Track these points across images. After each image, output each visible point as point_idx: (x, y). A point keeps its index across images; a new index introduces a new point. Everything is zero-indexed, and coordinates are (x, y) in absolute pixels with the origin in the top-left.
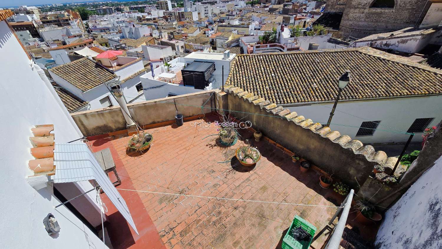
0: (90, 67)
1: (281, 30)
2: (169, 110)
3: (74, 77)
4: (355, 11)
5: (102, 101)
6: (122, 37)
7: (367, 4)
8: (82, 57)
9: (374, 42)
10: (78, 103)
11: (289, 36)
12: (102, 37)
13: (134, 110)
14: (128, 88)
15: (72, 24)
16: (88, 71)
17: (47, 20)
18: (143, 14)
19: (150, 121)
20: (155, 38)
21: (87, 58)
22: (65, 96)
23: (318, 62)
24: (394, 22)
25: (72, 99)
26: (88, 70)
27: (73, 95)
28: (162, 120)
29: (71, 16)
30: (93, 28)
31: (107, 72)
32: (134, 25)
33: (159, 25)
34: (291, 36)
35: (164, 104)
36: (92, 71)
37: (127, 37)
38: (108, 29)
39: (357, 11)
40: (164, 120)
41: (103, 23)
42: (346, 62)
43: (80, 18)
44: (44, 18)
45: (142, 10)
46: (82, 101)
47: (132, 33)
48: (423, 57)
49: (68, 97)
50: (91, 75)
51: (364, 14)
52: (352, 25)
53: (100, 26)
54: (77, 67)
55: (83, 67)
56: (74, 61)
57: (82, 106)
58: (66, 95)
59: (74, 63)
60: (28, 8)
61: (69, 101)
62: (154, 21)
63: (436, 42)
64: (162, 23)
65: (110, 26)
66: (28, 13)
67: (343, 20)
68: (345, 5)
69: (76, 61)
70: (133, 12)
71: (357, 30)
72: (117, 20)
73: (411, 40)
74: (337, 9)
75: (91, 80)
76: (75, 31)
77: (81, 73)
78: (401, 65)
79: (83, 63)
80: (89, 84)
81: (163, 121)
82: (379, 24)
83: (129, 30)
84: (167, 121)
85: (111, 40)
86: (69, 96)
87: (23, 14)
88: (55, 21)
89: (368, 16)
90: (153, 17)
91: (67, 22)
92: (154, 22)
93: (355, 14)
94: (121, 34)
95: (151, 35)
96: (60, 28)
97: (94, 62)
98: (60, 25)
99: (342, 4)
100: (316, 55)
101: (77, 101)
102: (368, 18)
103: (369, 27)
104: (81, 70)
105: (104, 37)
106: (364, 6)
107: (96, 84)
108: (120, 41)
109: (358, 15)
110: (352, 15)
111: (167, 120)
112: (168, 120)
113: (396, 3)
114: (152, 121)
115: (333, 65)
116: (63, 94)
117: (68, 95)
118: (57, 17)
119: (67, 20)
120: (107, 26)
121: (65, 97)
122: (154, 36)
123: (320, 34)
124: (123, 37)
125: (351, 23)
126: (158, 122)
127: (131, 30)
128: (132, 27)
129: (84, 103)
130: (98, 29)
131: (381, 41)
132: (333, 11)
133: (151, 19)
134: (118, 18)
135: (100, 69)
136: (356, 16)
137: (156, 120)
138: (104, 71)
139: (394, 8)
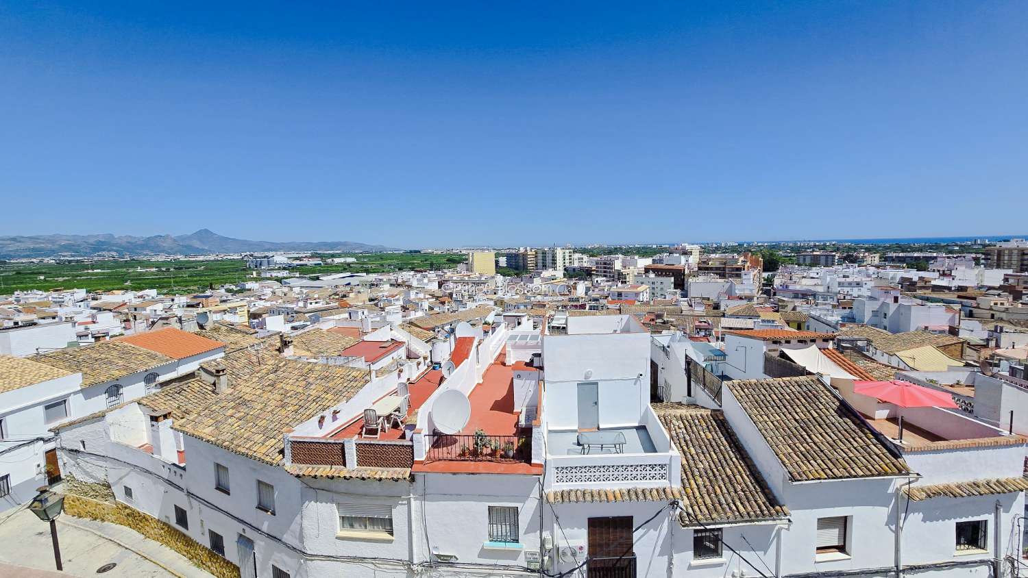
0: (821, 407)
3: (775, 423)
5: (824, 523)
6: (849, 318)
8: (803, 372)
10: (761, 499)
12: (794, 309)
14: (924, 520)
15: (744, 277)
16: (814, 418)
17: (708, 266)
18: (922, 274)
20: (969, 343)
21: (818, 380)
22: (734, 459)
25: (748, 476)
26: (815, 415)
27: (754, 466)
29: (748, 264)
30: (780, 288)
31: (874, 441)
32: (896, 299)
33: (978, 307)
36: (828, 421)
37: (866, 320)
38: (814, 295)
41: (804, 281)
43: (761, 269)
44: (704, 262)
45: (920, 264)
46: (773, 501)
47: (885, 314)
49: (740, 467)
50: (821, 434)
53: (798, 287)
54: (788, 397)
55: (803, 401)
56: (784, 378)
57: (771, 515)
58: (737, 459)
59: (783, 385)
60: (688, 247)
61: (742, 480)
62: (961, 294)
64: (996, 304)
65: (820, 289)
66: (686, 253)
69: (788, 378)
70: (892, 267)
72: (843, 280)
75: (822, 451)
76: (744, 289)
77: (797, 417)
79: (805, 389)
80: (812, 462)
83: (878, 307)
85: (817, 319)
86: (743, 464)
87: (678, 255)
88: (717, 269)
90: (954, 284)
91: (737, 272)
92: (959, 297)
94: (847, 311)
95: (953, 331)
96: (722, 280)
97: (835, 397)
98: (722, 276)
101: (760, 493)
104: (798, 410)
105: (798, 309)
107: (835, 470)
108: (843, 325)
116: (731, 452)
117: (741, 462)
118: (725, 264)
119: (739, 269)
120: (813, 289)
121: (734, 462)
122: (964, 335)
124: (851, 319)
127: (885, 308)
128: (890, 301)
129: (778, 508)
130: (791, 290)
133: (949, 289)
134: (844, 277)
135: (853, 426)
138: (865, 434)
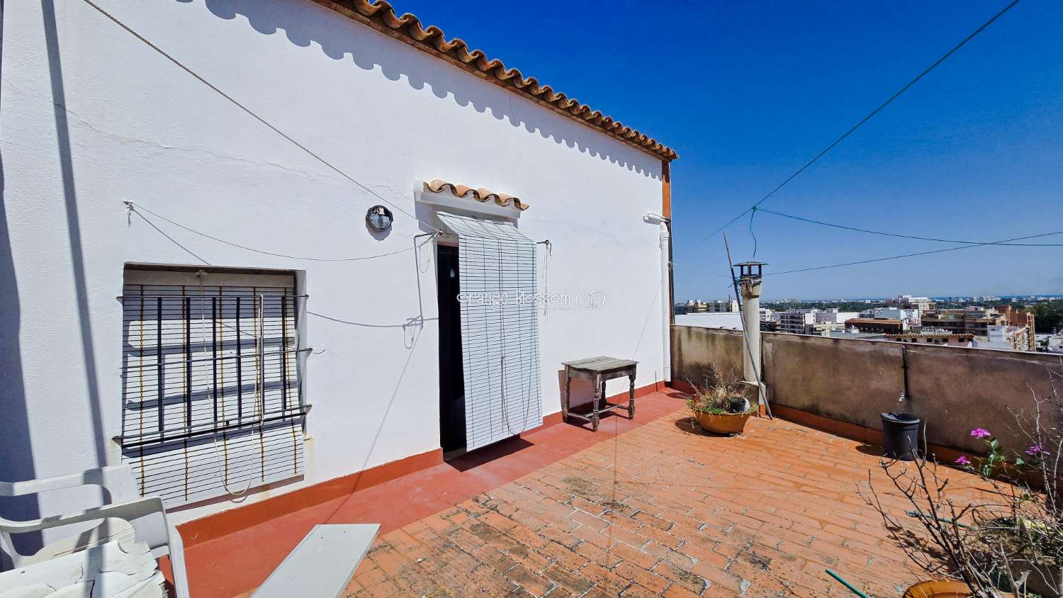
2: (875, 384)
13: (773, 349)
15: (991, 333)
17: (936, 320)
19: (805, 401)
28: (843, 412)
29: (1002, 319)
35: (862, 355)
40: (848, 415)
43: (1029, 327)
44: (931, 316)
60: (912, 300)
66: (907, 306)
81: (844, 419)
84: (857, 425)
87: (895, 309)
88: (951, 324)
91: (982, 329)
111: (860, 422)
112: (864, 421)
114: (811, 403)
118: (963, 318)
119: (984, 325)
126: (829, 415)
137: (825, 406)
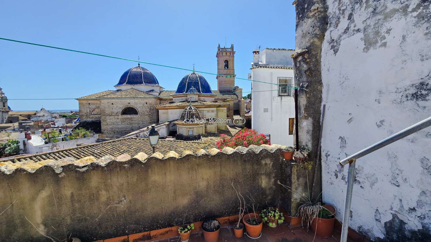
1: (26, 138)
4: (111, 118)
7: (118, 112)
9: (138, 134)
11: (43, 143)
23: (98, 153)
24: (143, 123)
34: (46, 143)
39: (112, 117)
42: (128, 147)
48: (173, 137)
51: (119, 120)
52: (112, 128)
63: (172, 129)
67: (102, 125)
68: (100, 114)
71: (119, 132)
73: (161, 129)
74: (92, 118)
78: (167, 141)
82: (134, 125)
89: (123, 121)
93: (111, 120)
99: (96, 114)
100: (93, 147)
102: (123, 122)
103: (127, 128)
106: (117, 113)
109: (115, 120)
110: (109, 121)
113: (138, 111)
115: (116, 152)
123: (85, 137)
125: (111, 127)
131: (143, 132)
132: (89, 120)
136: (113, 121)
139: (138, 114)
